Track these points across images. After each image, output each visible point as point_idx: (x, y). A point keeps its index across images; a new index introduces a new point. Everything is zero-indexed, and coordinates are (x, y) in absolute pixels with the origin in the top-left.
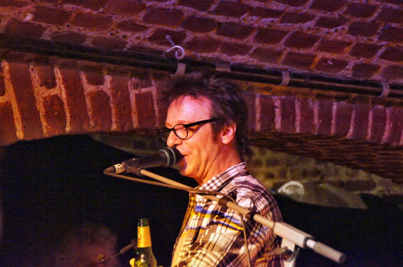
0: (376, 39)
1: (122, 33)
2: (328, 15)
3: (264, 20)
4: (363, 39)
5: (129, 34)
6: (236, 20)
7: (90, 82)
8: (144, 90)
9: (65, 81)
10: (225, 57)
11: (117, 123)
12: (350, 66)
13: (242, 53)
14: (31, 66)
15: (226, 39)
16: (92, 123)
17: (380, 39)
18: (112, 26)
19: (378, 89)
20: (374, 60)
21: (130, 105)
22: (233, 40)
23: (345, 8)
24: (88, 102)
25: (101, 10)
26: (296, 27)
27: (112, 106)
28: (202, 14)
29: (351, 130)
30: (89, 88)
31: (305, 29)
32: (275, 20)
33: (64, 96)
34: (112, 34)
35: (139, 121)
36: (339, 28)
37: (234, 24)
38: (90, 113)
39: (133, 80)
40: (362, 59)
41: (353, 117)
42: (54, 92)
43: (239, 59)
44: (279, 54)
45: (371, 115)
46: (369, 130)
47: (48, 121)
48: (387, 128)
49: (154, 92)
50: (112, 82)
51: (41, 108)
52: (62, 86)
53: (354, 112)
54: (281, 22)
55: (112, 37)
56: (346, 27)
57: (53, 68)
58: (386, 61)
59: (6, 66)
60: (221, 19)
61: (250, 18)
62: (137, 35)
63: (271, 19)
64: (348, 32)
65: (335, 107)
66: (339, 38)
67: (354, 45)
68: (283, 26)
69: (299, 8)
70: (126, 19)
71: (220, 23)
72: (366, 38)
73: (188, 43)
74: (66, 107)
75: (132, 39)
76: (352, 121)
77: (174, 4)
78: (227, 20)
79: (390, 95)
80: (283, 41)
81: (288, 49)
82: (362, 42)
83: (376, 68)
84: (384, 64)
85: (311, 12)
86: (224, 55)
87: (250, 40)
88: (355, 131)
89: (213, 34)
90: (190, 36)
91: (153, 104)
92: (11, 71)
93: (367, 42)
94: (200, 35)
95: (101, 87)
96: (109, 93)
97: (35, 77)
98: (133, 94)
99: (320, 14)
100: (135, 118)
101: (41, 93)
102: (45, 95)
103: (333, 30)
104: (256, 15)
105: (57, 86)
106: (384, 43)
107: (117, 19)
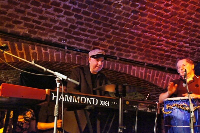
0: (114, 45)
1: (51, 38)
2: (101, 37)
3: (85, 37)
4: (111, 45)
5: (52, 38)
6: (78, 37)
7: (44, 50)
8: (58, 53)
9: (37, 49)
10: (77, 47)
11: (50, 60)
12: (109, 52)
13: (82, 46)
14: (29, 45)
15: (77, 42)
16: (44, 59)
17: (115, 45)
18: (48, 36)
19: (116, 58)
20: (115, 51)
21: (54, 56)
22: (79, 42)
23: (105, 36)
24: (43, 54)
25: (45, 31)
26: (94, 40)
27: (49, 56)
28: (70, 34)
29: (111, 67)
30: (43, 51)
31: (96, 40)
32: (88, 37)
33: (37, 52)
34: (48, 38)
35: (56, 60)
36: (104, 41)
37: (78, 38)
38: (43, 57)
39: (55, 50)
40: (111, 50)
41: (111, 65)
42: (34, 51)
43: (81, 47)
44: (91, 47)
45: (115, 65)
46: (115, 68)
47: (32, 57)
48: (119, 68)
49: (60, 54)
50: (49, 50)
51: (31, 54)
52: (37, 50)
53: (111, 64)
54: (90, 38)
55: (49, 39)
56: (106, 41)
57: (34, 46)
58: (117, 51)
59: (23, 44)
60: (75, 36)
61: (82, 36)
62: (55, 39)
63: (87, 37)
64: (107, 43)
65: (106, 62)
66: (105, 44)
67: (109, 46)
68: (91, 39)
69: (93, 35)
70: (51, 34)
71: (75, 37)
72: (111, 44)
73: (68, 42)
74: (37, 55)
75: (54, 40)
76: (111, 66)
77: (62, 31)
78: (76, 37)
79: (119, 60)
80: (91, 43)
81: (93, 46)
82: (110, 45)
83: (115, 53)
84: (117, 52)
85: (97, 36)
86: (77, 46)
87: (83, 42)
88: (112, 68)
89: (73, 40)
90: (68, 40)
91: (60, 56)
92: (24, 46)
93: (112, 45)
94: (70, 40)
95: (47, 51)
96: (49, 53)
97: (30, 47)
98: (55, 54)
99: (99, 37)
100: (55, 59)
101: (31, 51)
102: (32, 51)
103: (103, 41)
104: (83, 36)
105: (35, 50)
106: (116, 46)
107: (49, 34)
